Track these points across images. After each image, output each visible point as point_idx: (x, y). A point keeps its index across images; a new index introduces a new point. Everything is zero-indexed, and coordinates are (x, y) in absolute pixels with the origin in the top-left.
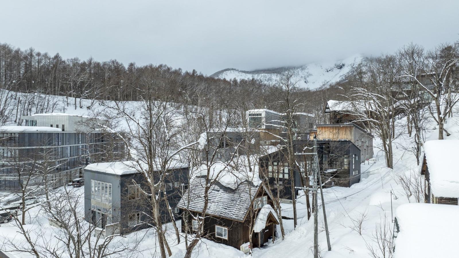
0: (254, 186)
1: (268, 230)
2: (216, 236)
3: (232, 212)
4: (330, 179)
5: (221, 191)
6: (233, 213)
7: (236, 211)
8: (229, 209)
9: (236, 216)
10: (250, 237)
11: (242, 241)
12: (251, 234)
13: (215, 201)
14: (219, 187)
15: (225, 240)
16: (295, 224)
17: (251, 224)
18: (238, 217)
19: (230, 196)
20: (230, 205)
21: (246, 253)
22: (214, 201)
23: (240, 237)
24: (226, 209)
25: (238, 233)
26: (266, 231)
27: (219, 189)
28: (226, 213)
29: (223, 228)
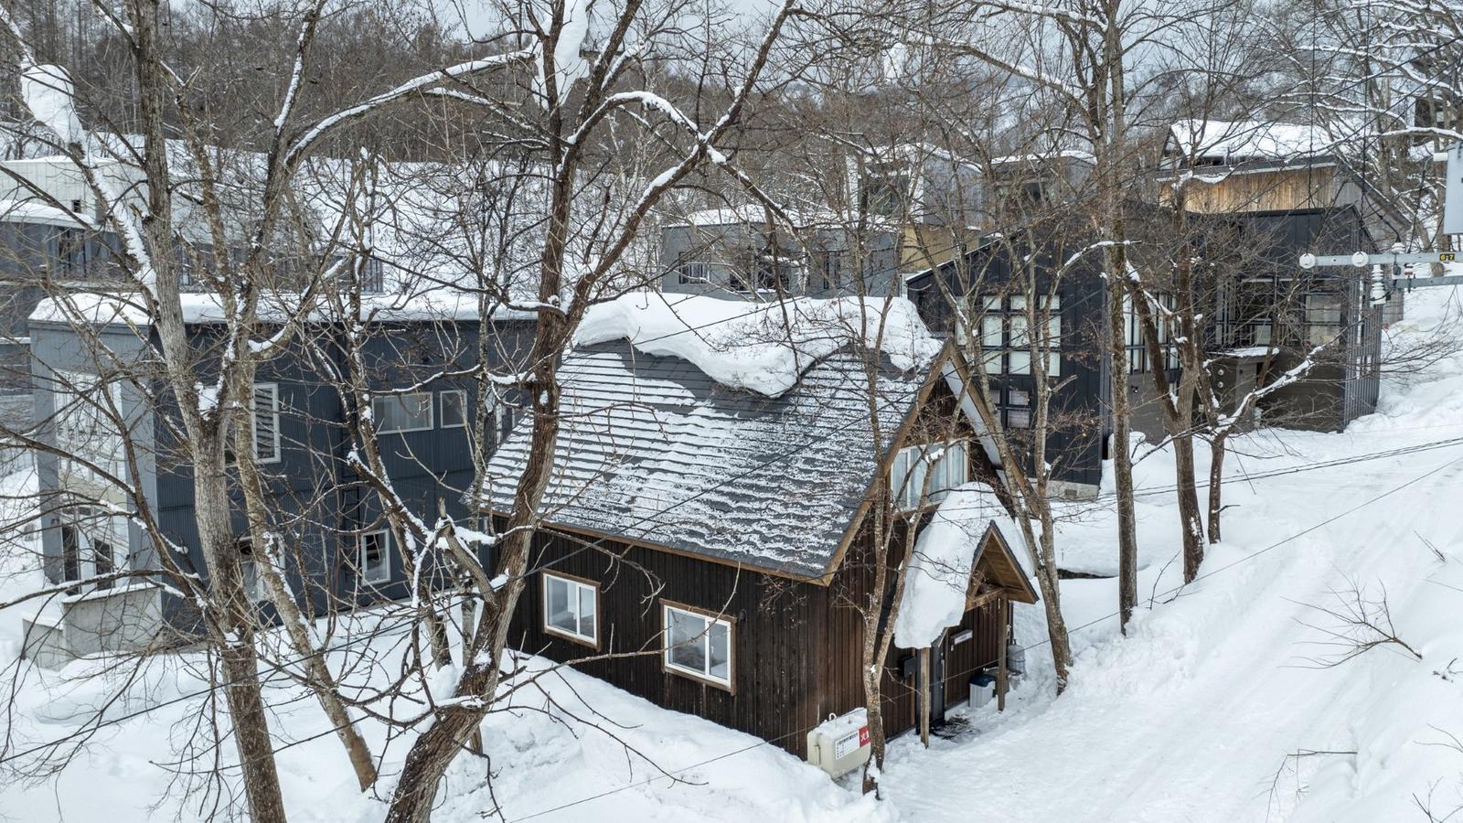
0: (893, 373)
1: (969, 635)
2: (667, 664)
3: (755, 526)
4: (1313, 358)
5: (704, 409)
6: (764, 530)
7: (784, 521)
8: (740, 509)
9: (780, 551)
10: (867, 678)
11: (821, 699)
12: (875, 661)
13: (663, 465)
14: (689, 393)
15: (714, 690)
16: (1127, 598)
17: (876, 598)
18: (791, 553)
19: (752, 435)
20: (750, 487)
21: (840, 780)
22: (656, 466)
23: (803, 679)
24: (724, 508)
25: (793, 651)
26: (958, 640)
27: (688, 402)
28: (721, 531)
29: (708, 619)
